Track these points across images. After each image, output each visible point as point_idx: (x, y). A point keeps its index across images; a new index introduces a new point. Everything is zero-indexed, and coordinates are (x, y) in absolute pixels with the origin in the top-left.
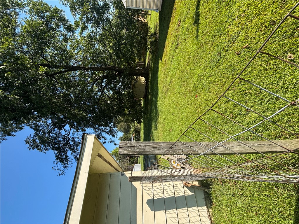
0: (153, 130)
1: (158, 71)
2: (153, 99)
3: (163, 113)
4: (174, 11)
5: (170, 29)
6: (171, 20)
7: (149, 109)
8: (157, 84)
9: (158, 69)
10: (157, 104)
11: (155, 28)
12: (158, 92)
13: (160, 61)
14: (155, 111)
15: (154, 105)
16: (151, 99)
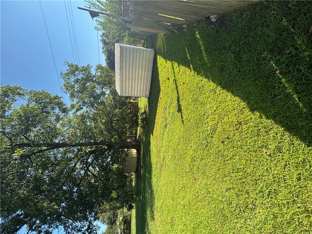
0: (148, 221)
1: (150, 145)
2: (147, 175)
3: (160, 196)
4: (159, 100)
5: (158, 111)
6: (159, 105)
7: (142, 188)
8: (150, 159)
9: (150, 142)
10: (151, 182)
11: (145, 108)
12: (151, 167)
13: (151, 136)
14: (149, 191)
15: (148, 184)
16: (145, 175)
